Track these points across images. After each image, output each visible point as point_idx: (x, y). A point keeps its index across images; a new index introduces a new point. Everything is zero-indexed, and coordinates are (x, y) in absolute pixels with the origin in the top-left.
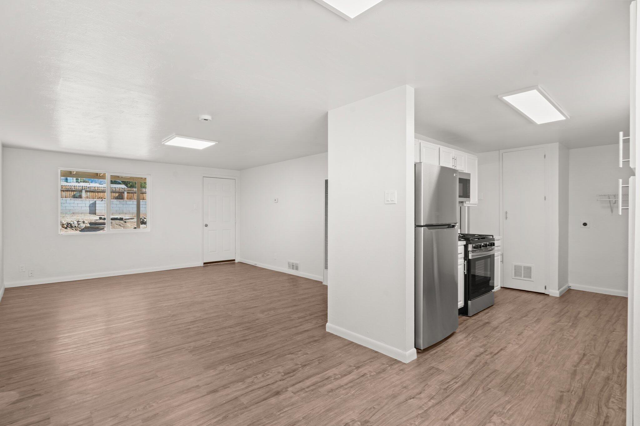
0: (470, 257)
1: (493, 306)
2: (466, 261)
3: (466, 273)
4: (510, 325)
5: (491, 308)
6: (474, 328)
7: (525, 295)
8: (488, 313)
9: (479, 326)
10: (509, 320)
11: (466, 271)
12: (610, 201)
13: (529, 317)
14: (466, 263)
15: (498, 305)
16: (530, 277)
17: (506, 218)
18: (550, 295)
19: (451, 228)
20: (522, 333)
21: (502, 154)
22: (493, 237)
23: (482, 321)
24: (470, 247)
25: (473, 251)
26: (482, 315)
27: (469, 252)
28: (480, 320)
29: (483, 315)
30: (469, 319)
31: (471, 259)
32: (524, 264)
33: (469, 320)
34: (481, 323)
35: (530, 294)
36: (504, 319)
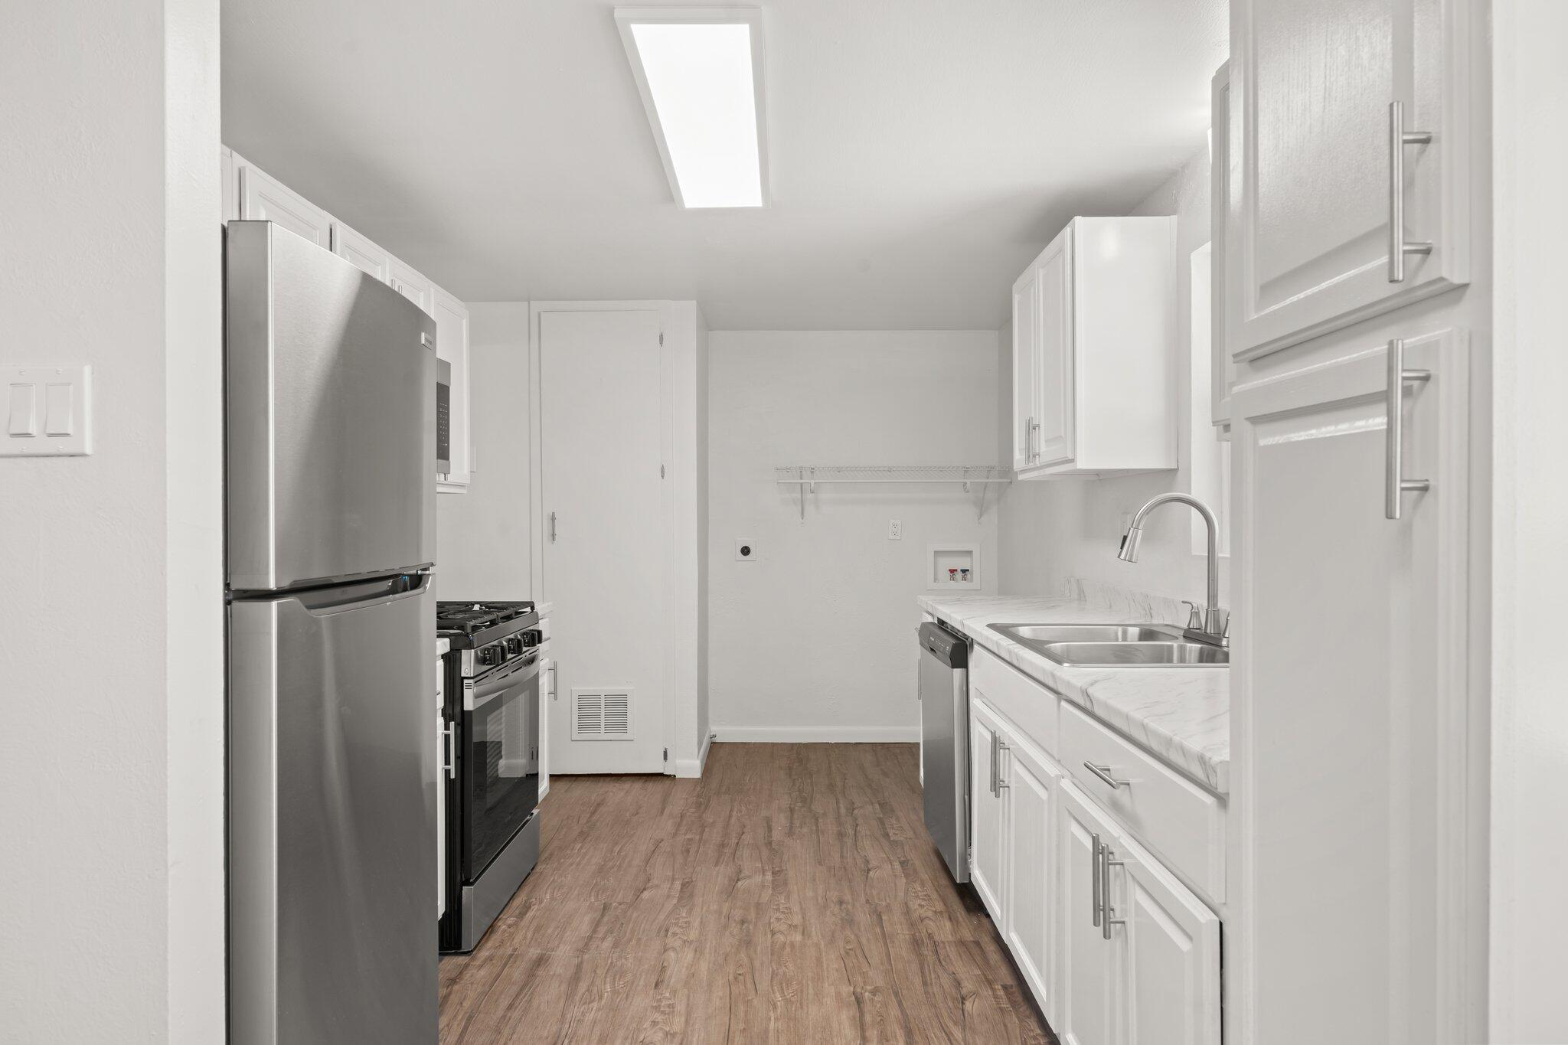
0: (469, 704)
1: (537, 869)
2: (452, 724)
3: (453, 776)
4: (615, 945)
5: (531, 878)
6: (500, 1013)
7: (616, 793)
8: (527, 907)
9: (515, 989)
10: (606, 919)
11: (452, 767)
12: (802, 484)
13: (657, 886)
14: (452, 732)
15: (551, 855)
16: (624, 729)
17: (553, 535)
18: (678, 776)
19: (405, 590)
20: (663, 969)
21: (539, 314)
22: (533, 608)
23: (517, 957)
24: (468, 663)
25: (477, 678)
26: (509, 926)
27: (465, 681)
28: (511, 956)
29: (516, 924)
30: (467, 966)
31: (470, 712)
32: (604, 688)
33: (467, 975)
34: (517, 973)
35: (627, 785)
36: (587, 919)
